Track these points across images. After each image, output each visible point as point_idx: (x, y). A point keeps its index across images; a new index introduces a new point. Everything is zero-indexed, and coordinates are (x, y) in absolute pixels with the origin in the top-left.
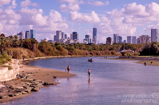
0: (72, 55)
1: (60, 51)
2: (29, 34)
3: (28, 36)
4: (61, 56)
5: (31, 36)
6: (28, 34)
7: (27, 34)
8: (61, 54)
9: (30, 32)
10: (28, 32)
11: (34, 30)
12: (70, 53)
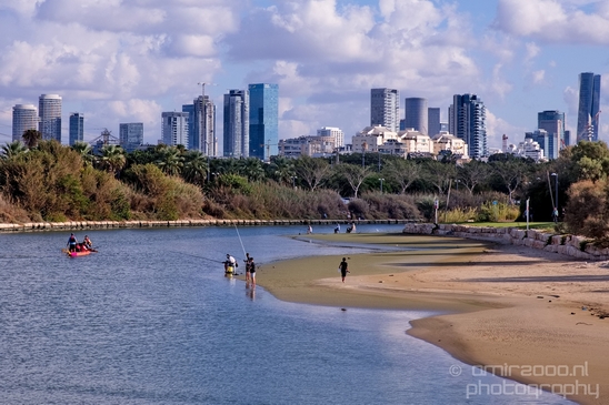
0: (226, 213)
1: (146, 192)
2: (243, 105)
3: (239, 115)
4: (149, 218)
5: (251, 118)
6: (238, 107)
7: (233, 105)
8: (150, 208)
9: (247, 97)
10: (238, 98)
11: (266, 86)
12: (214, 206)
